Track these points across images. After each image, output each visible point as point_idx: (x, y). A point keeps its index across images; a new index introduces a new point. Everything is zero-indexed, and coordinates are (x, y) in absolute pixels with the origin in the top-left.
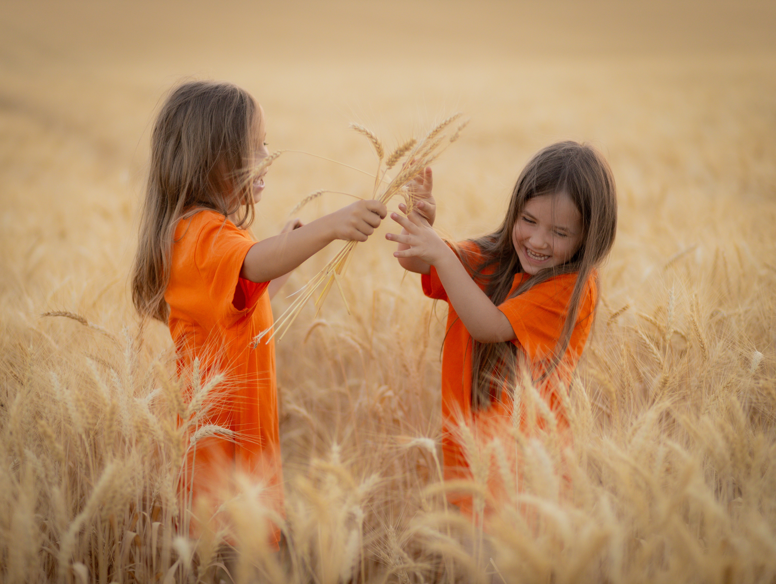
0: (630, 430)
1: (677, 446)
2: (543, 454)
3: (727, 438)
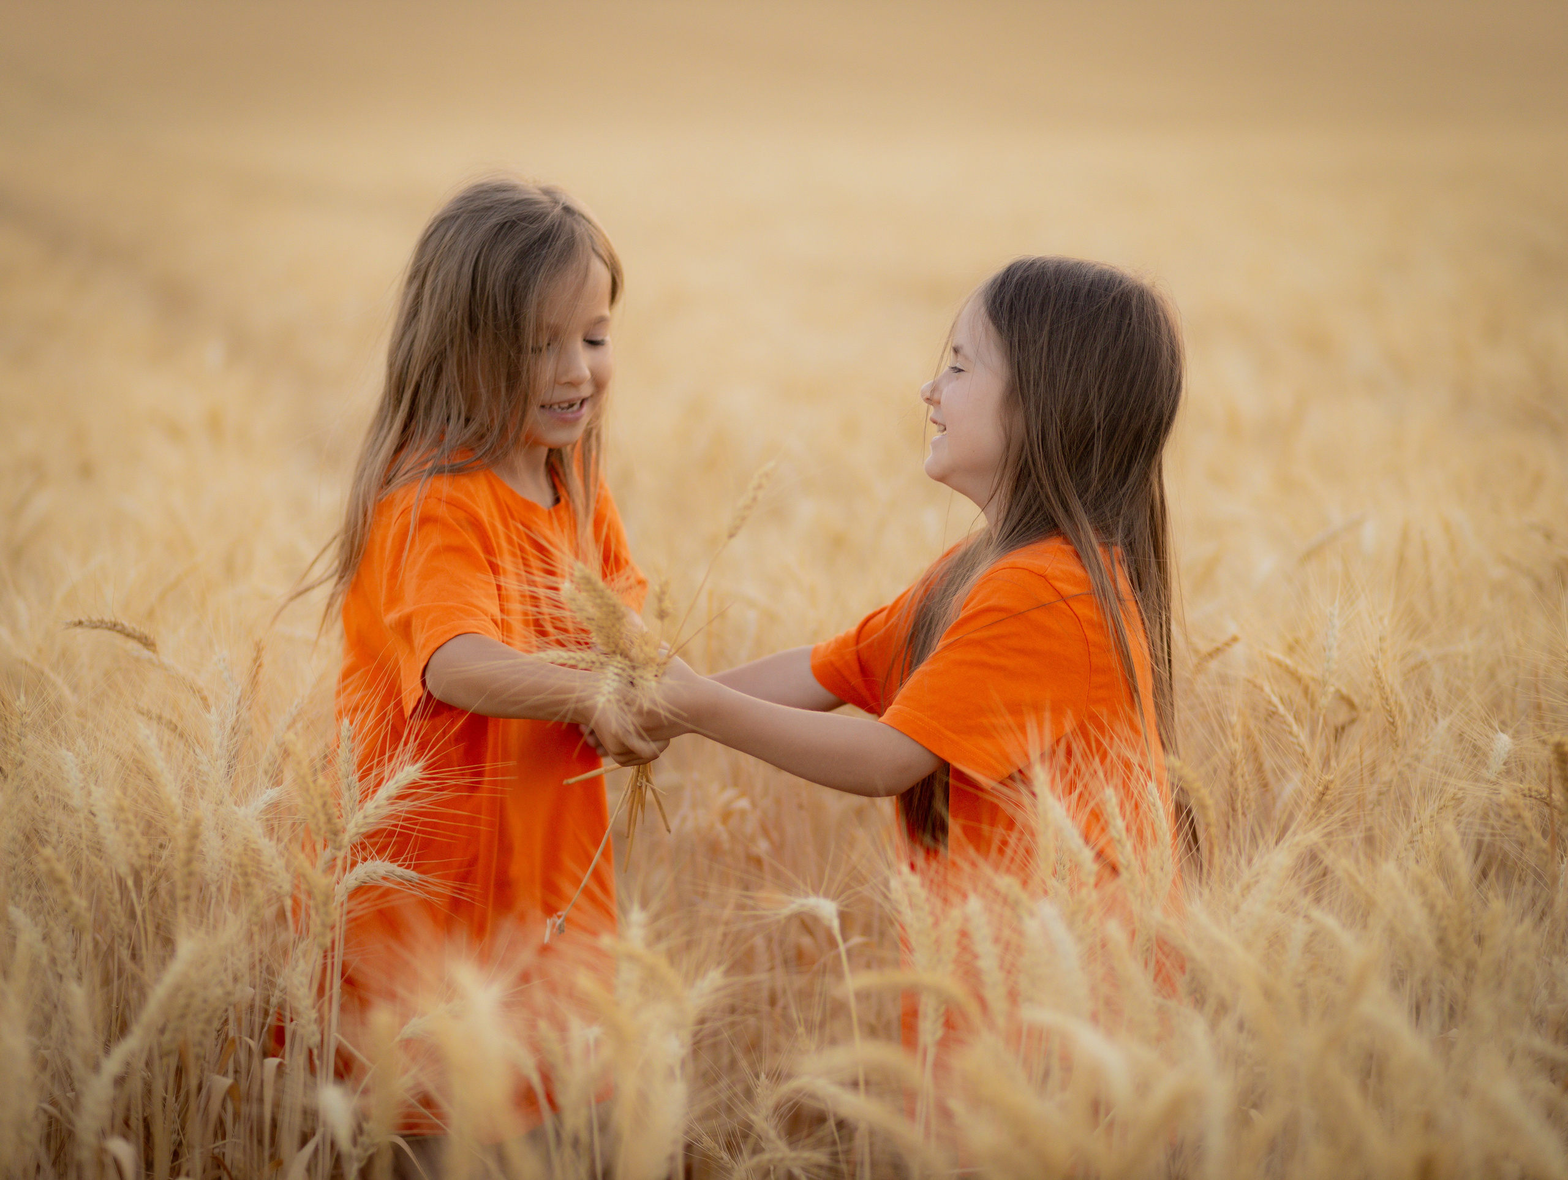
0: (1237, 888)
1: (1330, 922)
2: (1060, 931)
3: (1432, 908)
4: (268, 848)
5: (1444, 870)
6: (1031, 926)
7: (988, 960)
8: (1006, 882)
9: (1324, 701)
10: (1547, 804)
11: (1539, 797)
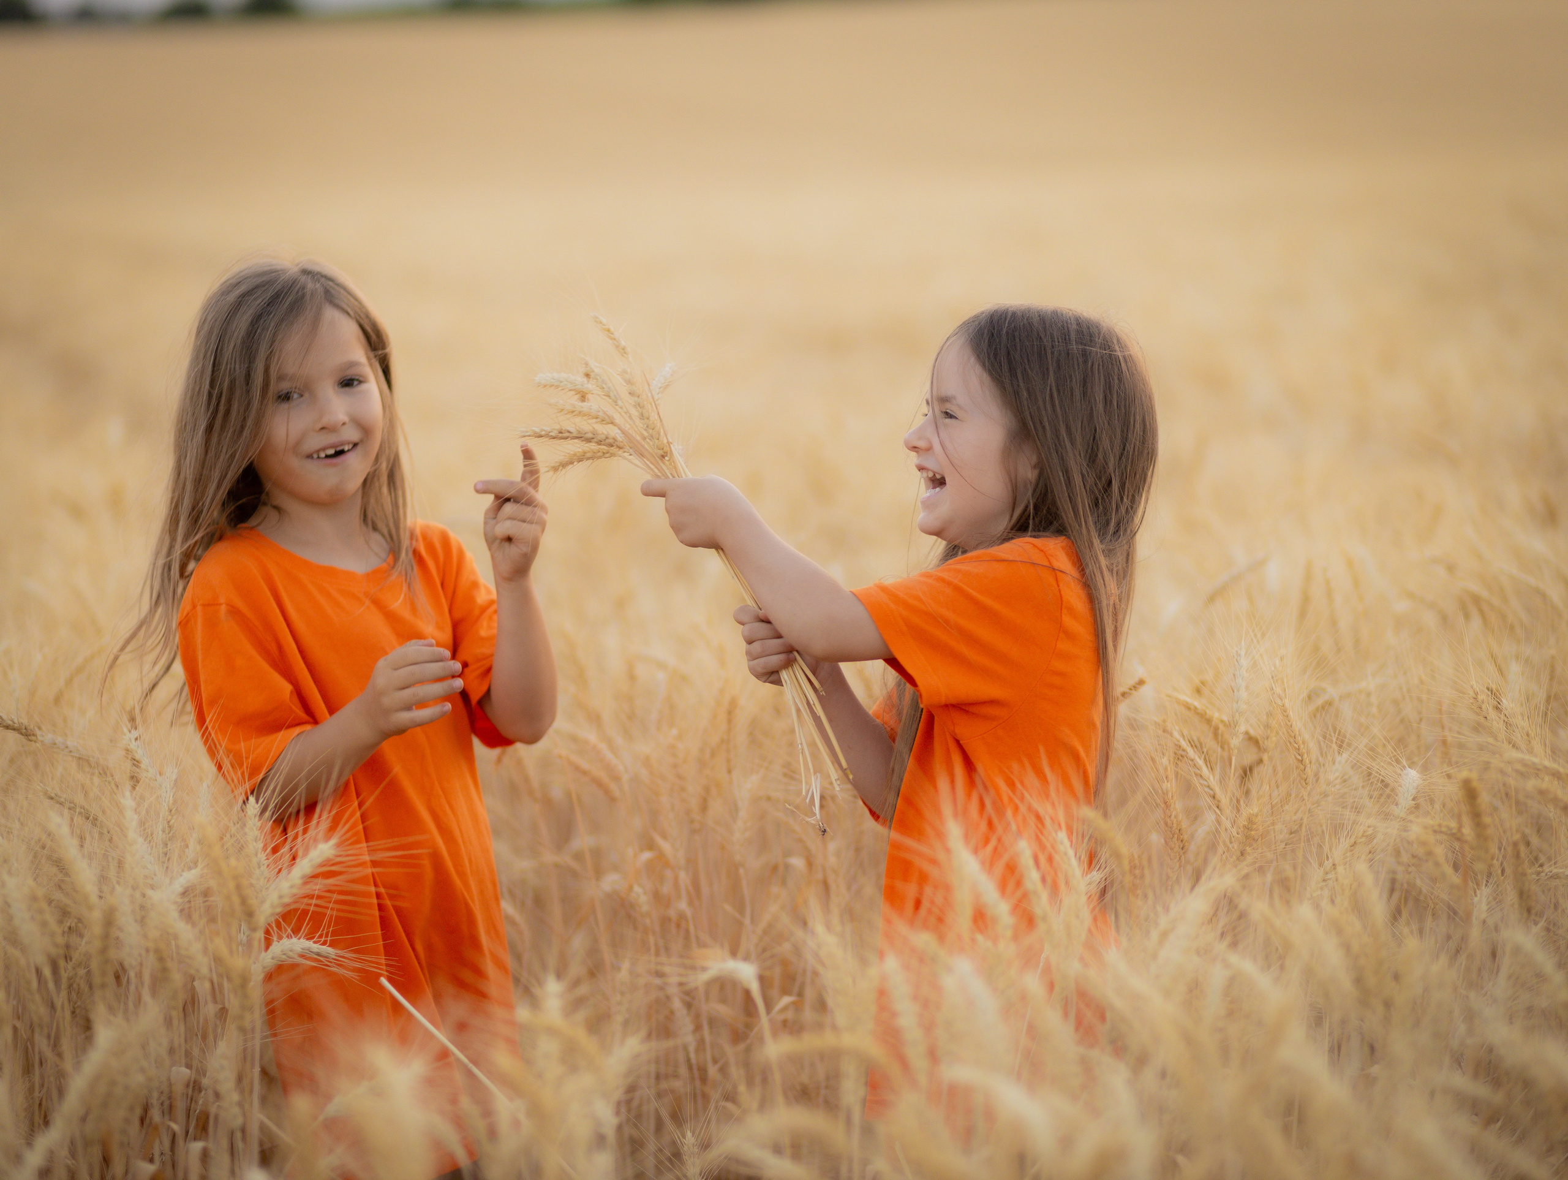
0: (1154, 935)
1: (1247, 966)
2: (978, 987)
3: (1347, 947)
4: (185, 932)
5: (1358, 907)
6: (949, 982)
7: (907, 1018)
8: (923, 939)
9: (1235, 742)
10: (1458, 839)
11: (1449, 832)
